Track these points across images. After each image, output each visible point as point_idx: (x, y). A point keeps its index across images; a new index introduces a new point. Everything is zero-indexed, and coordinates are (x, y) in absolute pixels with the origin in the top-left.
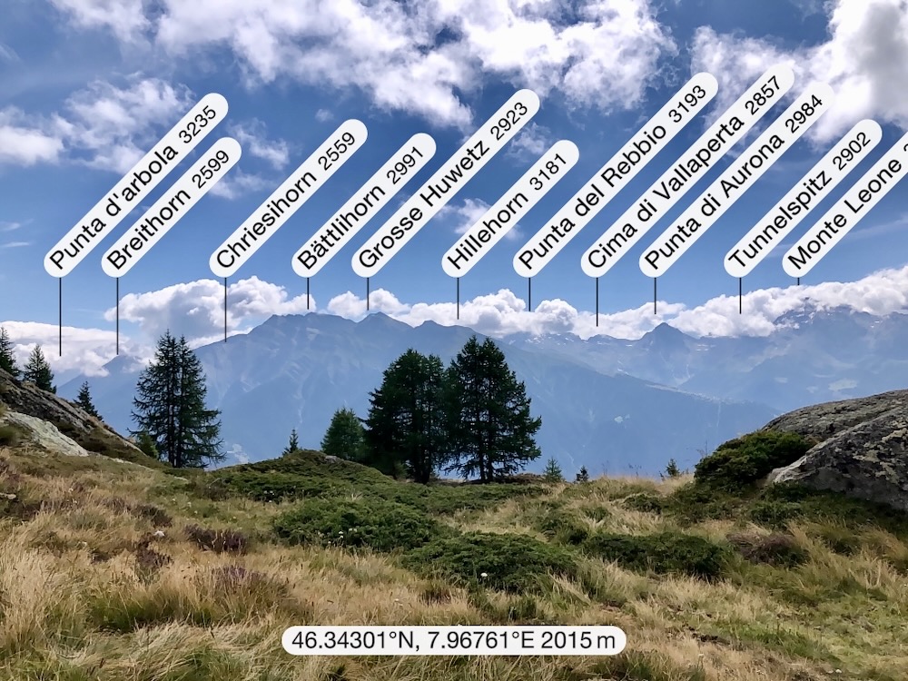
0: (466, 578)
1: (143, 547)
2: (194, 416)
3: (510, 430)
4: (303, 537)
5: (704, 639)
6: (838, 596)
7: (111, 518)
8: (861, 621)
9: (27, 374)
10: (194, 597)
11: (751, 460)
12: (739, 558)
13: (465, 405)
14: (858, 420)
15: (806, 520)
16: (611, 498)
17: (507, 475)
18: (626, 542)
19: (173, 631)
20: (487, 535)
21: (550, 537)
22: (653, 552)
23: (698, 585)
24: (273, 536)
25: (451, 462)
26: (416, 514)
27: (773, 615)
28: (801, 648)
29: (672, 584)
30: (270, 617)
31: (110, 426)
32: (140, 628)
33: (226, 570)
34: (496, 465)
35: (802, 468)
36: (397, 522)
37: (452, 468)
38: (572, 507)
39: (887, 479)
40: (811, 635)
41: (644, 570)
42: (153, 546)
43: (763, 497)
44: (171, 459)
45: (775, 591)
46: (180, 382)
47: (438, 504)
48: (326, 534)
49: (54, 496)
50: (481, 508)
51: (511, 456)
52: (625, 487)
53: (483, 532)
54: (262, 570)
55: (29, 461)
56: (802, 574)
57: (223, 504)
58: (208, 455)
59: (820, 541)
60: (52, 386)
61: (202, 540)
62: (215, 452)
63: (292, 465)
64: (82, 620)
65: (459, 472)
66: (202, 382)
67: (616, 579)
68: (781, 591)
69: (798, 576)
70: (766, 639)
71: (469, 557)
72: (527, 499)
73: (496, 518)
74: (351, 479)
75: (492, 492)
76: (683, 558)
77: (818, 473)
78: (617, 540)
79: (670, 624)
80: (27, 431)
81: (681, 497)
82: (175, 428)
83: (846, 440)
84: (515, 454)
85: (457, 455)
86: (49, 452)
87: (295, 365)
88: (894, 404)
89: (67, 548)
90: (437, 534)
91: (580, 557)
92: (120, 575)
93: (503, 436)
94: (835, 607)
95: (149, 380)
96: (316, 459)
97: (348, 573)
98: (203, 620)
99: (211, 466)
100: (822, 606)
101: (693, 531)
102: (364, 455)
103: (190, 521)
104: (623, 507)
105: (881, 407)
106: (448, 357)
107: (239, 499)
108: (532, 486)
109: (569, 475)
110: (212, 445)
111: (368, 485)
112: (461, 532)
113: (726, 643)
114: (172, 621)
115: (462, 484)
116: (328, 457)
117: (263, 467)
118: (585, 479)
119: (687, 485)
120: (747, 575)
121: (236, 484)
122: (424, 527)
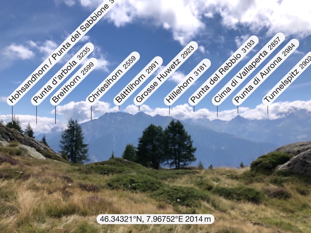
0: (172, 202)
1: (64, 189)
2: (80, 146)
3: (186, 151)
4: (117, 187)
5: (255, 224)
6: (302, 210)
7: (54, 180)
9: (25, 132)
10: (81, 206)
11: (270, 162)
12: (266, 196)
13: (170, 143)
14: (308, 149)
15: (290, 183)
16: (221, 175)
17: (185, 167)
18: (227, 190)
19: (74, 218)
20: (178, 187)
21: (200, 188)
22: (236, 193)
23: (252, 205)
24: (107, 186)
25: (165, 162)
26: (154, 179)
27: (279, 216)
28: (289, 227)
29: (243, 204)
31: (52, 149)
32: (64, 216)
33: (92, 197)
34: (181, 163)
35: (289, 165)
36: (148, 182)
37: (166, 164)
38: (208, 178)
40: (293, 223)
41: (233, 199)
42: (67, 189)
43: (274, 175)
44: (72, 160)
45: (279, 208)
46: (75, 135)
47: (162, 176)
48: (124, 186)
49: (35, 172)
50: (176, 178)
51: (186, 160)
52: (226, 171)
54: (103, 198)
55: (26, 161)
57: (90, 175)
58: (84, 159)
59: (295, 191)
60: (33, 136)
61: (84, 187)
62: (87, 158)
63: (112, 163)
64: (45, 214)
65: (169, 165)
66: (82, 135)
67: (223, 202)
68: (282, 208)
69: (288, 203)
70: (277, 224)
71: (173, 194)
72: (192, 175)
73: (181, 181)
74: (132, 167)
75: (180, 173)
76: (247, 196)
77: (294, 167)
78: (223, 189)
79: (242, 218)
80: (26, 151)
81: (245, 175)
82: (73, 150)
83: (304, 155)
84: (188, 160)
85: (168, 160)
86: (33, 158)
87: (114, 129)
89: (39, 189)
90: (161, 186)
91: (211, 195)
92: (57, 198)
93: (183, 154)
94: (301, 214)
95: (65, 134)
96: (120, 161)
97: (132, 199)
98: (84, 214)
99: (85, 163)
100: (296, 213)
101: (249, 186)
102: (136, 159)
103: (78, 181)
104: (225, 178)
106: (165, 126)
107: (95, 174)
108: (193, 170)
109: (206, 167)
110: (86, 156)
111: (138, 170)
112: (170, 186)
113: (262, 225)
114: (74, 214)
115: (170, 170)
116: (124, 160)
117: (103, 163)
118: (212, 168)
119: (248, 171)
120: (270, 202)
121: (94, 169)
122: (157, 184)
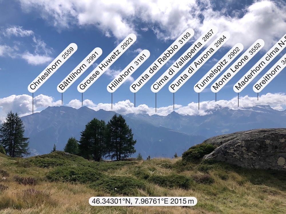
0: (110, 191)
2: (20, 140)
3: (127, 144)
4: (56, 179)
5: (183, 207)
6: (222, 193)
8: (229, 200)
10: (16, 199)
11: (198, 152)
12: (194, 182)
13: (112, 136)
14: (228, 140)
15: (214, 170)
16: (157, 165)
17: (125, 158)
18: (161, 178)
19: (8, 211)
21: (138, 177)
22: (169, 181)
23: (182, 191)
24: (46, 179)
25: (107, 155)
26: (95, 171)
27: (204, 199)
28: (212, 208)
29: (175, 190)
30: (43, 206)
33: (28, 190)
34: (122, 155)
35: (213, 155)
36: (88, 173)
37: (107, 156)
38: (144, 168)
39: (236, 157)
40: (215, 204)
41: (166, 186)
42: (2, 183)
43: (202, 164)
44: (10, 154)
45: (205, 192)
46: (15, 128)
47: (103, 168)
48: (64, 178)
50: (116, 169)
51: (127, 152)
52: (161, 161)
53: (116, 176)
54: (40, 190)
56: (212, 186)
57: (28, 169)
58: (24, 153)
59: (218, 176)
61: (20, 181)
62: (27, 152)
63: (54, 156)
65: (110, 158)
66: (23, 128)
67: (158, 189)
68: (207, 192)
70: (201, 206)
71: (111, 184)
72: (131, 166)
73: (121, 172)
74: (74, 160)
75: (120, 164)
76: (178, 183)
77: (217, 156)
78: (158, 177)
81: (178, 164)
82: (12, 144)
83: (225, 146)
84: (128, 152)
85: (109, 152)
87: (56, 123)
88: (238, 135)
90: (101, 177)
91: (147, 183)
93: (124, 146)
94: (221, 196)
95: (4, 128)
96: (62, 154)
97: (71, 190)
98: (19, 207)
99: (25, 157)
100: (218, 196)
101: (181, 174)
102: (78, 153)
103: (15, 175)
104: (160, 167)
105: (235, 136)
106: (107, 120)
107: (34, 167)
108: (132, 161)
109: (145, 158)
110: (26, 150)
111: (79, 162)
112: (109, 176)
113: (190, 208)
114: (8, 208)
115: (111, 162)
116: (66, 153)
117: (44, 157)
118: (149, 159)
119: (180, 160)
120: (197, 187)
121: (33, 162)
122: (97, 175)
